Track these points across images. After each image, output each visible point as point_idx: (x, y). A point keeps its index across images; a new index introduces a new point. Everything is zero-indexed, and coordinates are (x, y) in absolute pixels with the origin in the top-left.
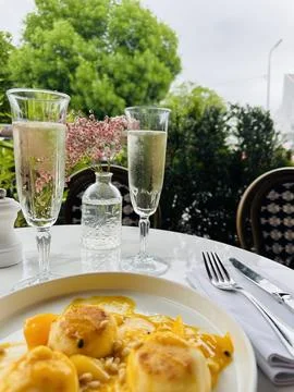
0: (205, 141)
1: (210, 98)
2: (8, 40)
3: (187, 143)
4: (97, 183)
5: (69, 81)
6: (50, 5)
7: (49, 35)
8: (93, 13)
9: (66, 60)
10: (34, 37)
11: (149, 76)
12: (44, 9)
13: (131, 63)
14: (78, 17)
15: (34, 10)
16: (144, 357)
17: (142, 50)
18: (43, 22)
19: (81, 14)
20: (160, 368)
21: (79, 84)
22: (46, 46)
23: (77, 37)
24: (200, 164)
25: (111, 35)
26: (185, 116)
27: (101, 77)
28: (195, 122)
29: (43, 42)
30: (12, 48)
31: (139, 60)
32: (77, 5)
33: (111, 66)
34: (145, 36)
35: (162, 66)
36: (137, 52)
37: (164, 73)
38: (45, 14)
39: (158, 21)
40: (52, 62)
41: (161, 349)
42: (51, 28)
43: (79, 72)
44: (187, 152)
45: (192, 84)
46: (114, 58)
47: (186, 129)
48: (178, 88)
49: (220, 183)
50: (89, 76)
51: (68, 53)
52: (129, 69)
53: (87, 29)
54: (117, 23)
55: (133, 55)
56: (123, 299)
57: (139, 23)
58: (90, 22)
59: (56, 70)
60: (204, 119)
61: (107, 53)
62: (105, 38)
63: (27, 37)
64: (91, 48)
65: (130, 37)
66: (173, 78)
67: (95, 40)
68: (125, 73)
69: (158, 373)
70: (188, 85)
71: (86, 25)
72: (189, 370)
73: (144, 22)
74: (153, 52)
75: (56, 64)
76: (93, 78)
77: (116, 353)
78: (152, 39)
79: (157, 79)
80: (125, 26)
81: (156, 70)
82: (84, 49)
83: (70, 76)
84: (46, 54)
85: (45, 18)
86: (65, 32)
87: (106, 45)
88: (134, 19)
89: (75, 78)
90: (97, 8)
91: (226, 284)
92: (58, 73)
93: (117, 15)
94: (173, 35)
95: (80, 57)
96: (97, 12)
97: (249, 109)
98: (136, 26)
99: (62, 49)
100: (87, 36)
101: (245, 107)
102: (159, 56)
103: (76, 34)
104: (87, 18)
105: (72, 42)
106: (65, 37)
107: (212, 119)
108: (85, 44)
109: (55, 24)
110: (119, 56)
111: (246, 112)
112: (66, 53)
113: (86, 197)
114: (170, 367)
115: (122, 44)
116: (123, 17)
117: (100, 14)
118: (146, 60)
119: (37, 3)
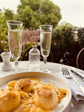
0: (67, 38)
1: (71, 26)
2: (13, 12)
3: (62, 39)
4: (33, 49)
5: (29, 23)
6: (24, 2)
7: (24, 10)
8: (36, 3)
9: (28, 17)
10: (20, 11)
11: (52, 20)
12: (23, 3)
13: (47, 17)
14: (32, 5)
15: (20, 3)
16: (38, 92)
17: (50, 13)
18: (22, 7)
19: (33, 4)
20: (42, 94)
21: (32, 24)
22: (23, 13)
23: (32, 10)
24: (66, 45)
25: (41, 9)
26: (61, 31)
27: (38, 21)
28: (64, 32)
29: (22, 12)
30: (14, 14)
31: (49, 16)
32: (32, 1)
33: (41, 18)
34: (51, 9)
35: (56, 17)
36: (49, 14)
37: (57, 19)
38: (23, 5)
39: (55, 4)
40: (25, 18)
41: (43, 90)
42: (24, 8)
43: (32, 20)
44: (62, 41)
45: (65, 22)
46: (42, 16)
47: (61, 34)
48: (61, 24)
49: (72, 50)
50: (35, 21)
51: (29, 15)
52: (46, 18)
53: (34, 8)
54: (43, 6)
55: (47, 15)
56: (37, 79)
57: (49, 5)
58: (35, 6)
59: (26, 20)
60: (67, 31)
61: (40, 14)
62: (39, 10)
63: (18, 11)
64: (35, 13)
65: (46, 10)
66: (59, 21)
67: (37, 11)
68: (45, 20)
69: (41, 96)
70: (64, 23)
71: (34, 7)
72: (51, 96)
73: (50, 5)
74: (53, 13)
75: (26, 19)
76: (36, 22)
77: (32, 92)
78: (53, 10)
79: (54, 21)
80: (45, 6)
81: (54, 19)
82: (33, 13)
83: (30, 22)
84: (23, 16)
85: (23, 6)
86: (28, 9)
87: (40, 12)
88: (48, 4)
89: (31, 22)
90: (37, 2)
91: (68, 76)
92: (26, 21)
93: (43, 3)
94: (59, 8)
95: (32, 16)
96: (37, 3)
97: (81, 28)
98: (48, 6)
99: (27, 14)
100: (34, 10)
101: (80, 28)
102: (55, 15)
103: (31, 10)
104: (34, 5)
105: (30, 12)
106: (28, 11)
107: (69, 31)
108: (34, 12)
109: (26, 7)
110: (43, 15)
111: (80, 29)
112: (28, 15)
113: (30, 53)
114: (45, 94)
115: (44, 11)
116: (44, 4)
117: (38, 3)
118: (51, 16)
119: (21, 2)
